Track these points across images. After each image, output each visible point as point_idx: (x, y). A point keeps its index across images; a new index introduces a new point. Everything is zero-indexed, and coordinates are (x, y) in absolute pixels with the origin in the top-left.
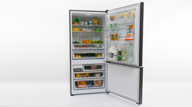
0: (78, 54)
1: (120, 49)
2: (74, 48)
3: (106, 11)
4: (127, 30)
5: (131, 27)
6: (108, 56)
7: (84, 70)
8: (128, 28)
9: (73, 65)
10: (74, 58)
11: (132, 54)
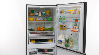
0: (33, 40)
1: (67, 38)
2: (30, 35)
3: (57, 5)
4: (73, 22)
5: (76, 21)
6: (58, 43)
7: (38, 53)
8: (74, 21)
9: (29, 49)
10: (30, 43)
11: (77, 43)
